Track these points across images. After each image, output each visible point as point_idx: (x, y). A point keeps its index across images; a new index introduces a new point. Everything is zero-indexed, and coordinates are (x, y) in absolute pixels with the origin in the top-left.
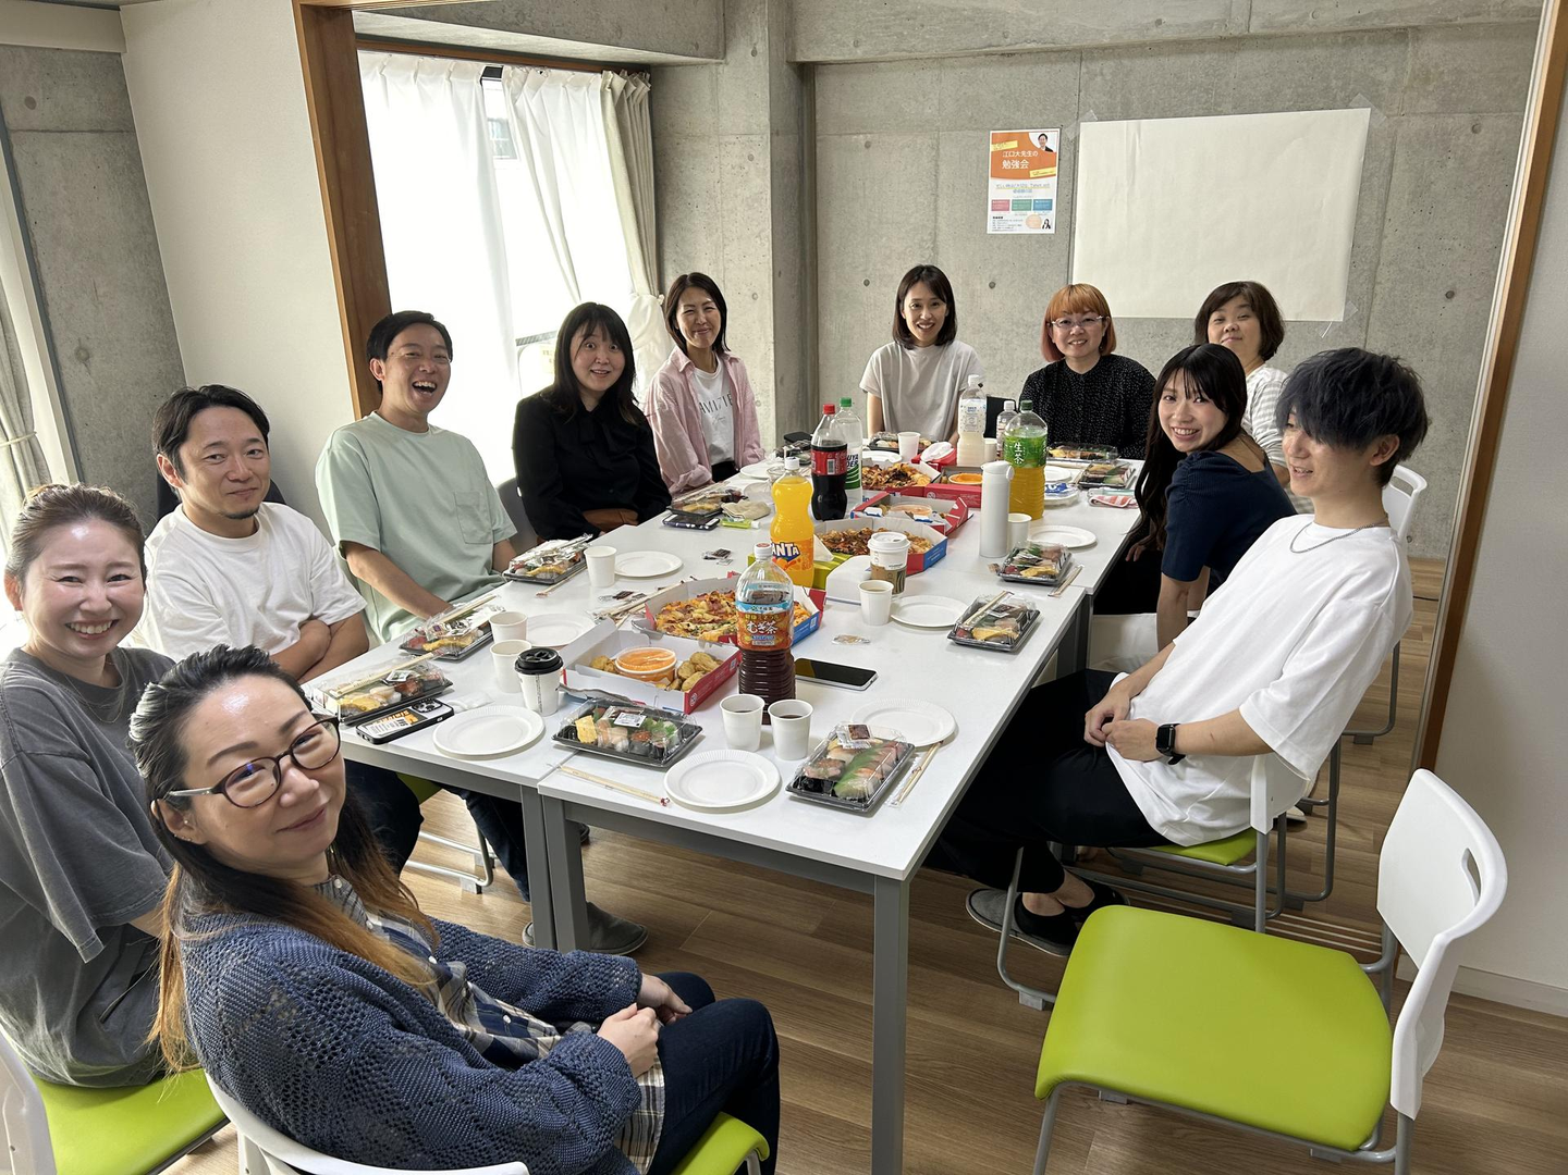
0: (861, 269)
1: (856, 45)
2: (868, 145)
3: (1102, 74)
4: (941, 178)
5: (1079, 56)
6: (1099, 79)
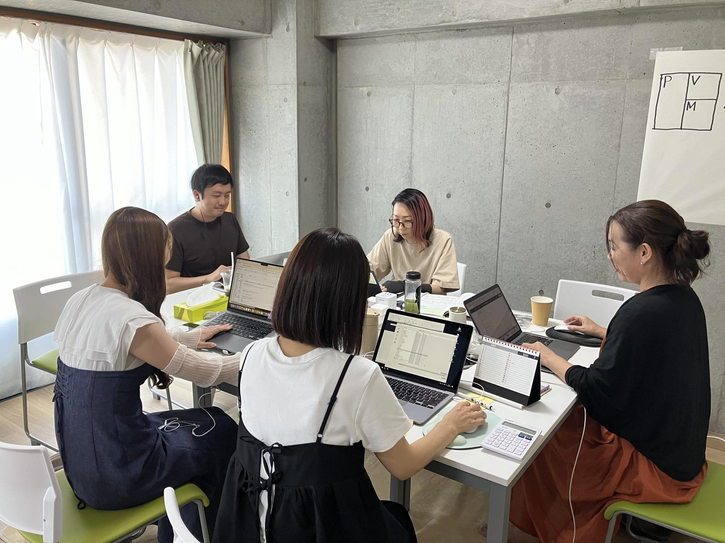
0: (364, 179)
1: (356, 24)
2: (369, 94)
3: (528, 43)
4: (416, 118)
5: (511, 30)
6: (526, 47)
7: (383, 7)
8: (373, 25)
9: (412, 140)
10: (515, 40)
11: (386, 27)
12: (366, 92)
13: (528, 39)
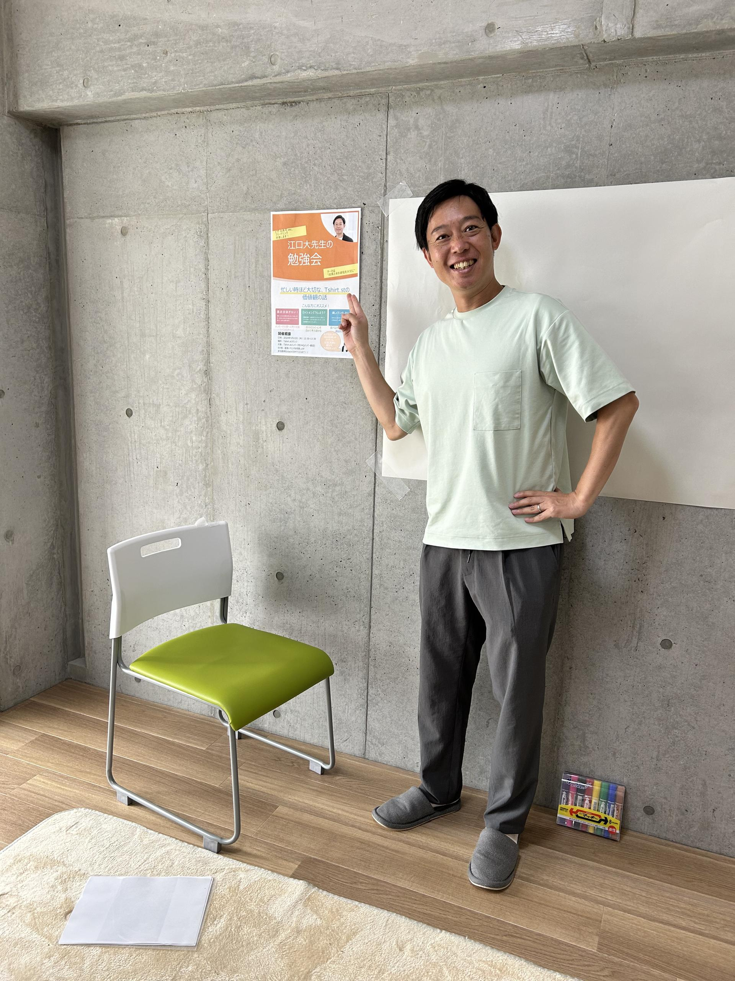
0: (123, 394)
1: (86, 85)
2: (124, 232)
3: (417, 128)
4: (212, 276)
5: (384, 101)
6: (413, 135)
7: (135, 49)
8: (117, 87)
9: (208, 319)
10: (392, 122)
11: (143, 89)
12: (119, 228)
13: (416, 120)
